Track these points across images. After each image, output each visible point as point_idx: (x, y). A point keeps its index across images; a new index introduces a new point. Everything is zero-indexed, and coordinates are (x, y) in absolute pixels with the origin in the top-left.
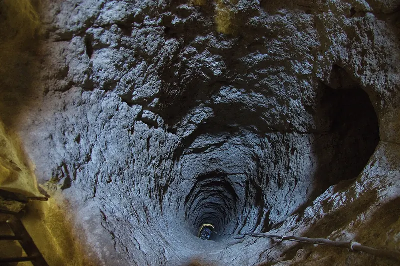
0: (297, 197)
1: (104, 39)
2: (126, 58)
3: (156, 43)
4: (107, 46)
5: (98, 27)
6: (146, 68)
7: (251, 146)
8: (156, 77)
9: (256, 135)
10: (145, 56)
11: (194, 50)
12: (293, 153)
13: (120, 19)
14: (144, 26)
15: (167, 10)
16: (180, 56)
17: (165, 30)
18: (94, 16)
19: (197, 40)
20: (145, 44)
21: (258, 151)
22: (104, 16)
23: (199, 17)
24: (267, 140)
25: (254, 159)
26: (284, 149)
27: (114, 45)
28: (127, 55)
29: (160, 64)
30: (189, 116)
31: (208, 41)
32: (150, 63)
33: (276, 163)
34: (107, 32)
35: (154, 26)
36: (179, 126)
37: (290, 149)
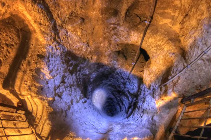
0: (134, 82)
1: (61, 91)
2: (69, 91)
3: (72, 80)
4: (63, 92)
5: (57, 89)
6: (74, 89)
7: (106, 84)
8: (77, 89)
9: (106, 80)
10: (72, 85)
11: (79, 73)
12: (121, 74)
13: (61, 81)
14: (66, 77)
15: (68, 67)
16: (77, 77)
17: (71, 73)
18: (54, 86)
19: (78, 69)
20: (70, 82)
21: (109, 83)
22: (57, 84)
23: (75, 62)
24: (110, 78)
25: (109, 86)
26: (117, 76)
27: (64, 90)
28: (69, 90)
29: (76, 84)
30: (88, 91)
31: (81, 67)
32: (74, 86)
33: (118, 81)
34: (60, 87)
35: (68, 75)
36: (88, 96)
37: (119, 74)
